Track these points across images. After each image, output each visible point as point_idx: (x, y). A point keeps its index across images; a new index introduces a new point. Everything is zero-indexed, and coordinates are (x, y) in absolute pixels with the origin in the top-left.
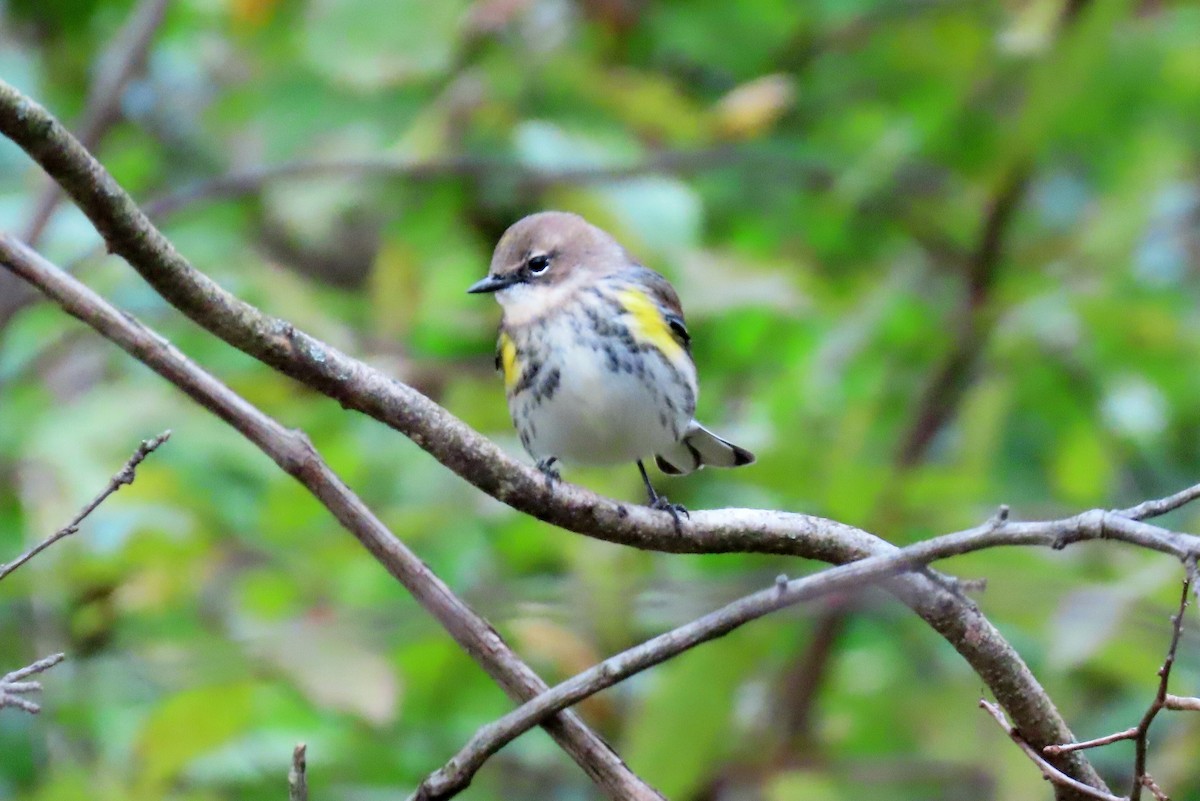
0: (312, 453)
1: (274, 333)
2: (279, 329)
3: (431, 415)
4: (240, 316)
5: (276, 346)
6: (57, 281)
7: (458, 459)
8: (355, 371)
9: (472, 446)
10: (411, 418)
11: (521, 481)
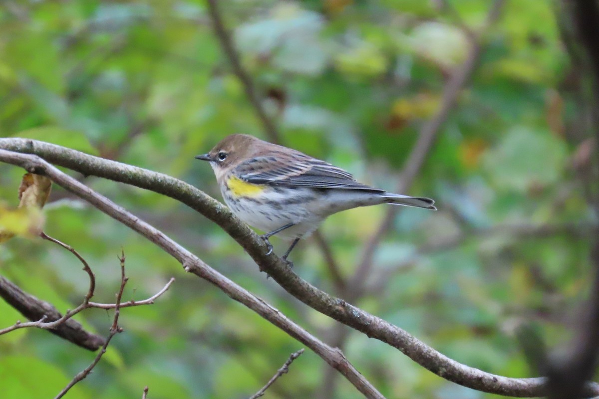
0: (344, 358)
1: (336, 304)
2: (338, 303)
3: (408, 339)
4: (321, 297)
5: (337, 310)
6: (228, 284)
7: (420, 358)
8: (373, 320)
9: (427, 352)
10: (399, 341)
11: (449, 367)
